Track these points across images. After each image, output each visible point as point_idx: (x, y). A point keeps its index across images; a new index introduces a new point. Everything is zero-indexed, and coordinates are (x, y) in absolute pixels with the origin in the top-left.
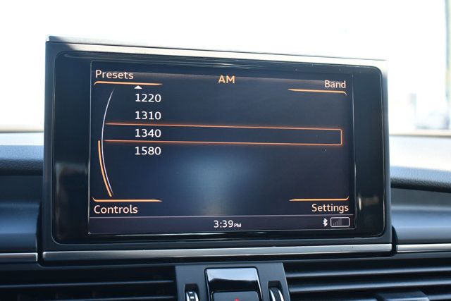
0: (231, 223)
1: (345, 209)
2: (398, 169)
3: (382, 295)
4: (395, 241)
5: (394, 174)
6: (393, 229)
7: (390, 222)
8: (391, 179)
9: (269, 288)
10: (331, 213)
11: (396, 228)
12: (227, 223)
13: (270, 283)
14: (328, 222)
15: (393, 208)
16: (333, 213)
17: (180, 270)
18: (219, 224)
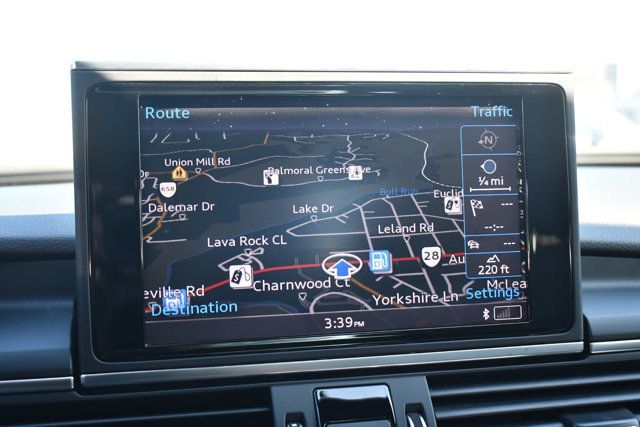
0: (349, 320)
1: (514, 293)
2: (591, 228)
3: (570, 417)
4: (589, 338)
5: (584, 236)
6: (585, 320)
7: (580, 309)
8: (582, 243)
9: (407, 413)
10: (494, 299)
11: (589, 317)
12: (344, 322)
13: (408, 406)
14: (490, 314)
15: (585, 285)
16: (497, 299)
17: (279, 393)
18: (332, 323)
